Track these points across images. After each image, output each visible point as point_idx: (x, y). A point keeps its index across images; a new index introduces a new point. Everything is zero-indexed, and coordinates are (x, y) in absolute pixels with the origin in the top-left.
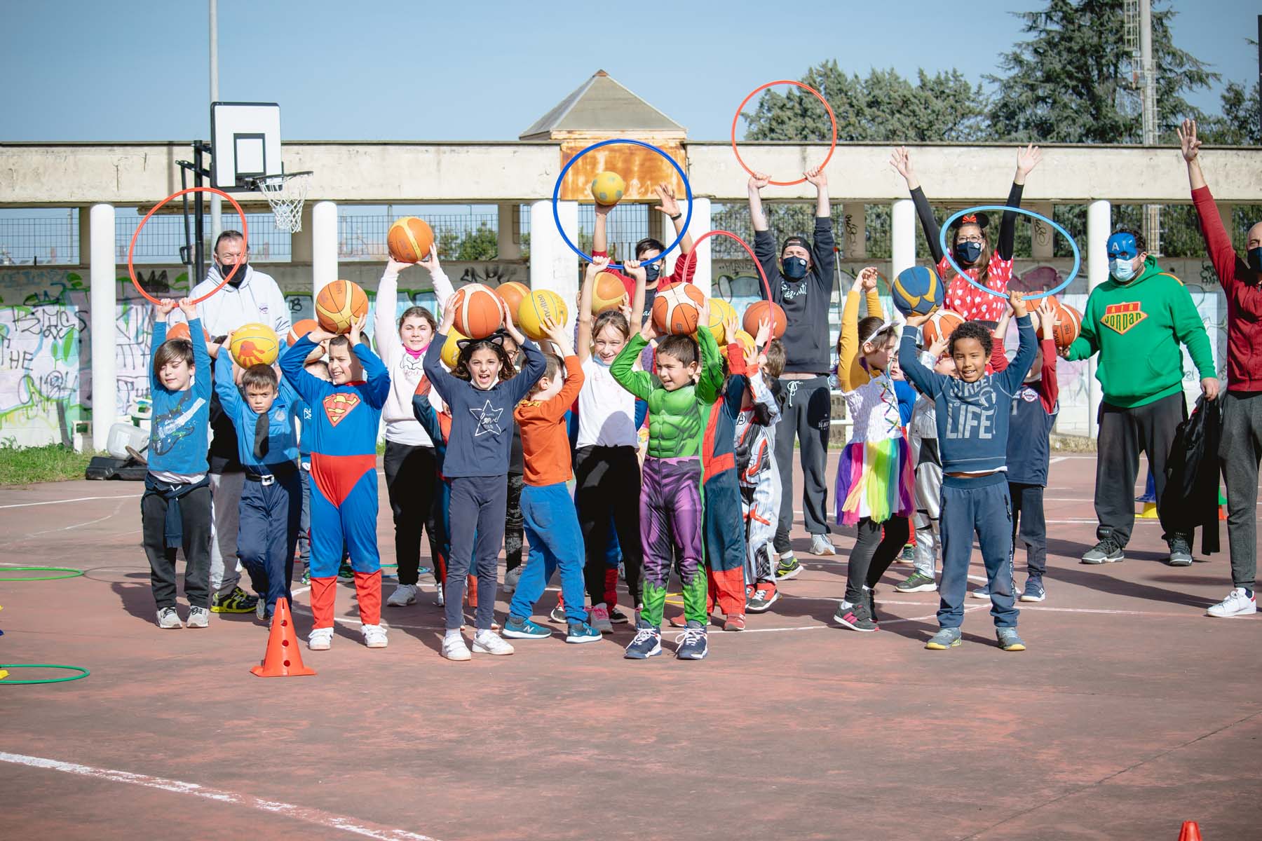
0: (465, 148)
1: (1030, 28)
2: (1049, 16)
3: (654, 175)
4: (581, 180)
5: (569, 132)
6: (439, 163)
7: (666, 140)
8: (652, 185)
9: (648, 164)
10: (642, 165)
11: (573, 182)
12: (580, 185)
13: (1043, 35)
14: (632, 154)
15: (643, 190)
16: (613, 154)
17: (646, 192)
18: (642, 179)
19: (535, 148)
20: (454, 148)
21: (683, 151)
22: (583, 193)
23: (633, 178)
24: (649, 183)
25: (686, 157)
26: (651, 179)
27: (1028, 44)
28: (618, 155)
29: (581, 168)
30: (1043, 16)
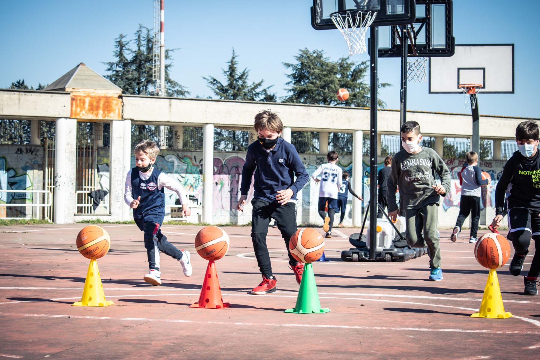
0: (31, 94)
1: (109, 70)
2: (117, 65)
3: (109, 109)
4: (79, 110)
5: (73, 89)
6: (19, 100)
7: (114, 94)
8: (108, 113)
9: (106, 104)
10: (104, 104)
11: (75, 110)
12: (78, 112)
13: (114, 73)
14: (100, 99)
15: (104, 115)
16: (92, 99)
17: (105, 116)
18: (104, 110)
19: (60, 95)
20: (26, 93)
21: (121, 99)
22: (79, 116)
23: (100, 110)
24: (107, 112)
25: (122, 102)
26: (108, 111)
27: (108, 76)
28: (94, 99)
29: (78, 104)
30: (115, 65)
